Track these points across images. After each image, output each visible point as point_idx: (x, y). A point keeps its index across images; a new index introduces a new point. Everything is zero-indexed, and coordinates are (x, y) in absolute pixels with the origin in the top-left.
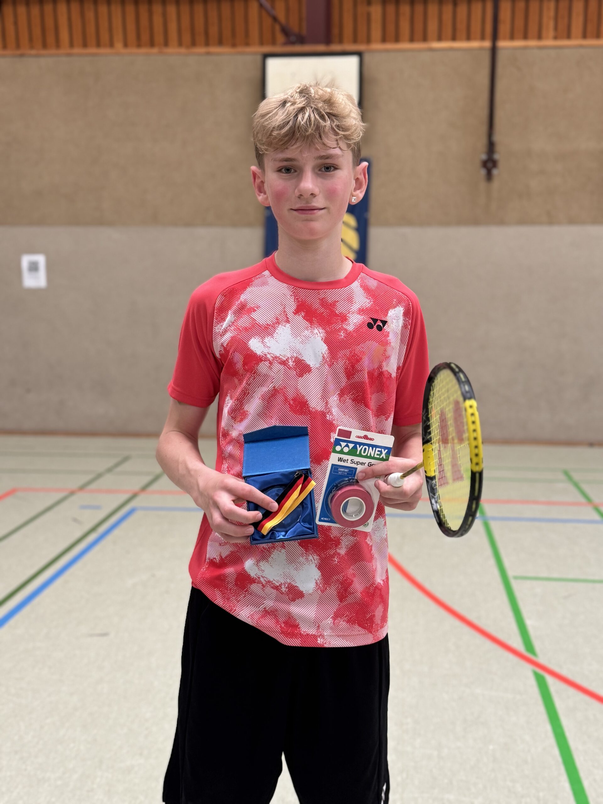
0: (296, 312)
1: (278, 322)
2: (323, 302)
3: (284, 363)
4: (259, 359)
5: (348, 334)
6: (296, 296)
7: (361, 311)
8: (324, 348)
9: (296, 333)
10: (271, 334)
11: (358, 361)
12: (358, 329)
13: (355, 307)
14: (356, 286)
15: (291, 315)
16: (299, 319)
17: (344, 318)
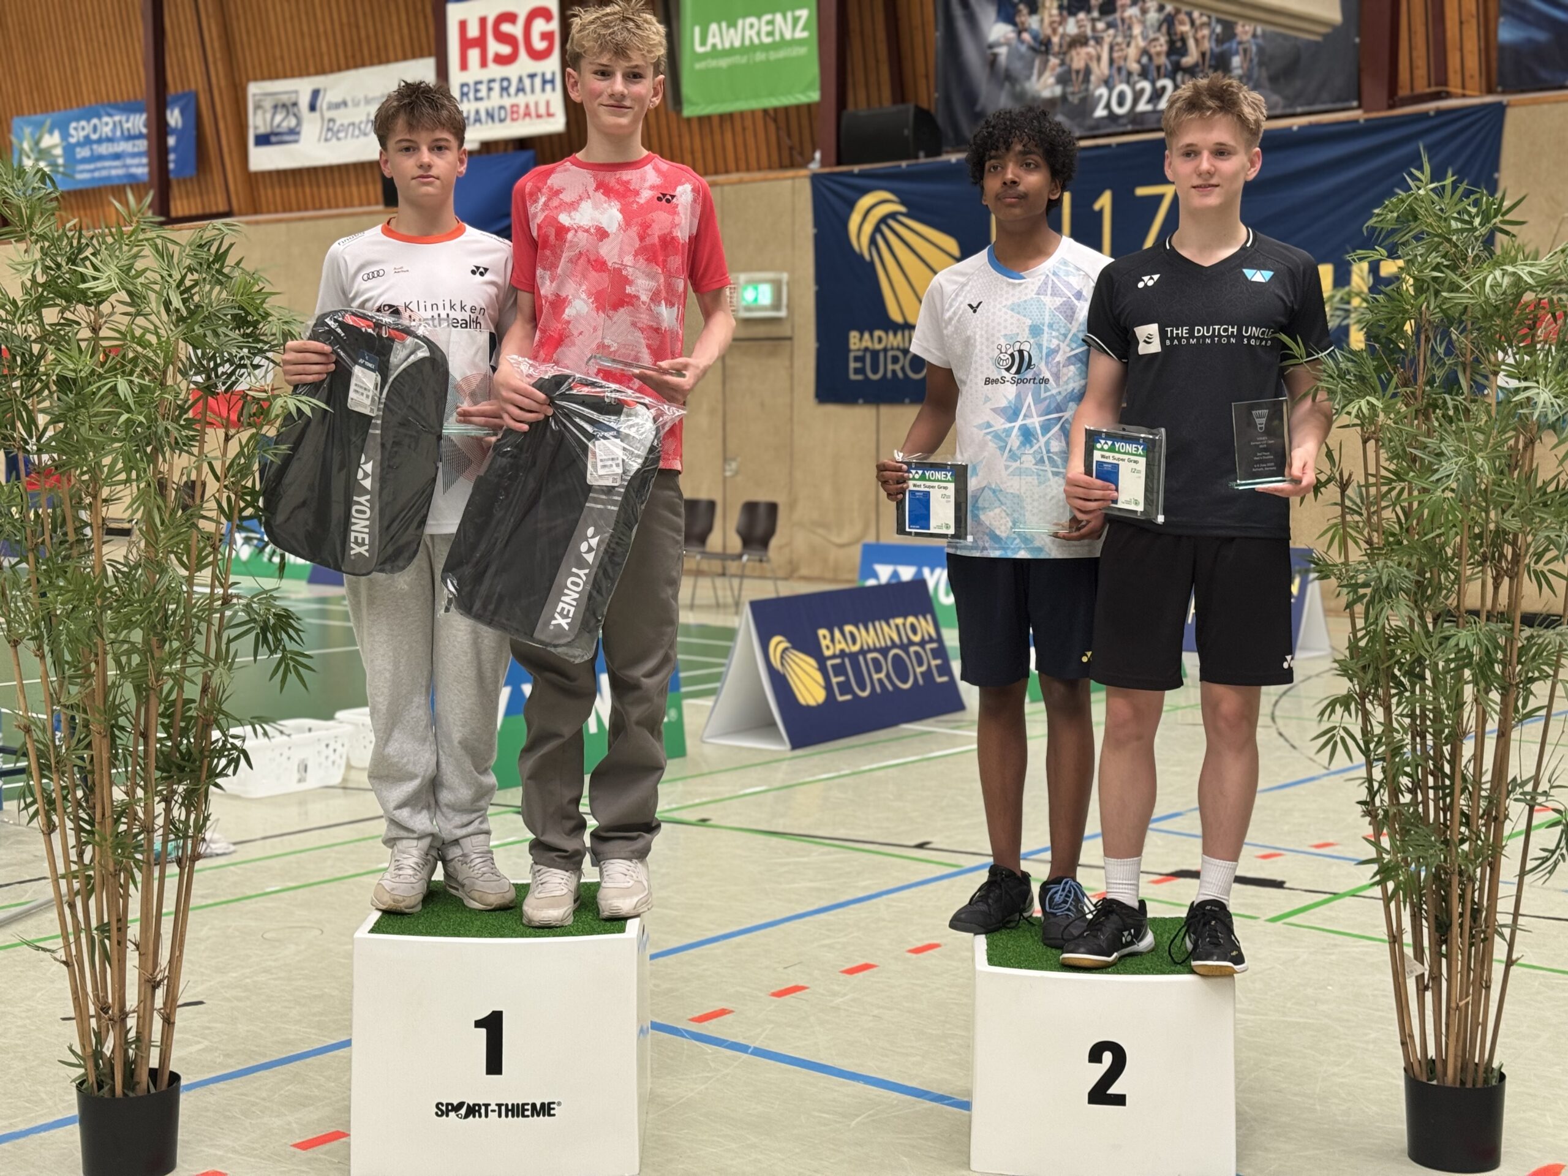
0: (597, 189)
1: (581, 199)
2: (619, 181)
3: (587, 231)
4: (567, 230)
5: (641, 206)
6: (595, 177)
7: (652, 188)
8: (620, 216)
9: (596, 207)
10: (575, 209)
11: (649, 226)
12: (648, 202)
13: (648, 184)
14: (649, 168)
15: (591, 193)
16: (599, 195)
17: (637, 193)
